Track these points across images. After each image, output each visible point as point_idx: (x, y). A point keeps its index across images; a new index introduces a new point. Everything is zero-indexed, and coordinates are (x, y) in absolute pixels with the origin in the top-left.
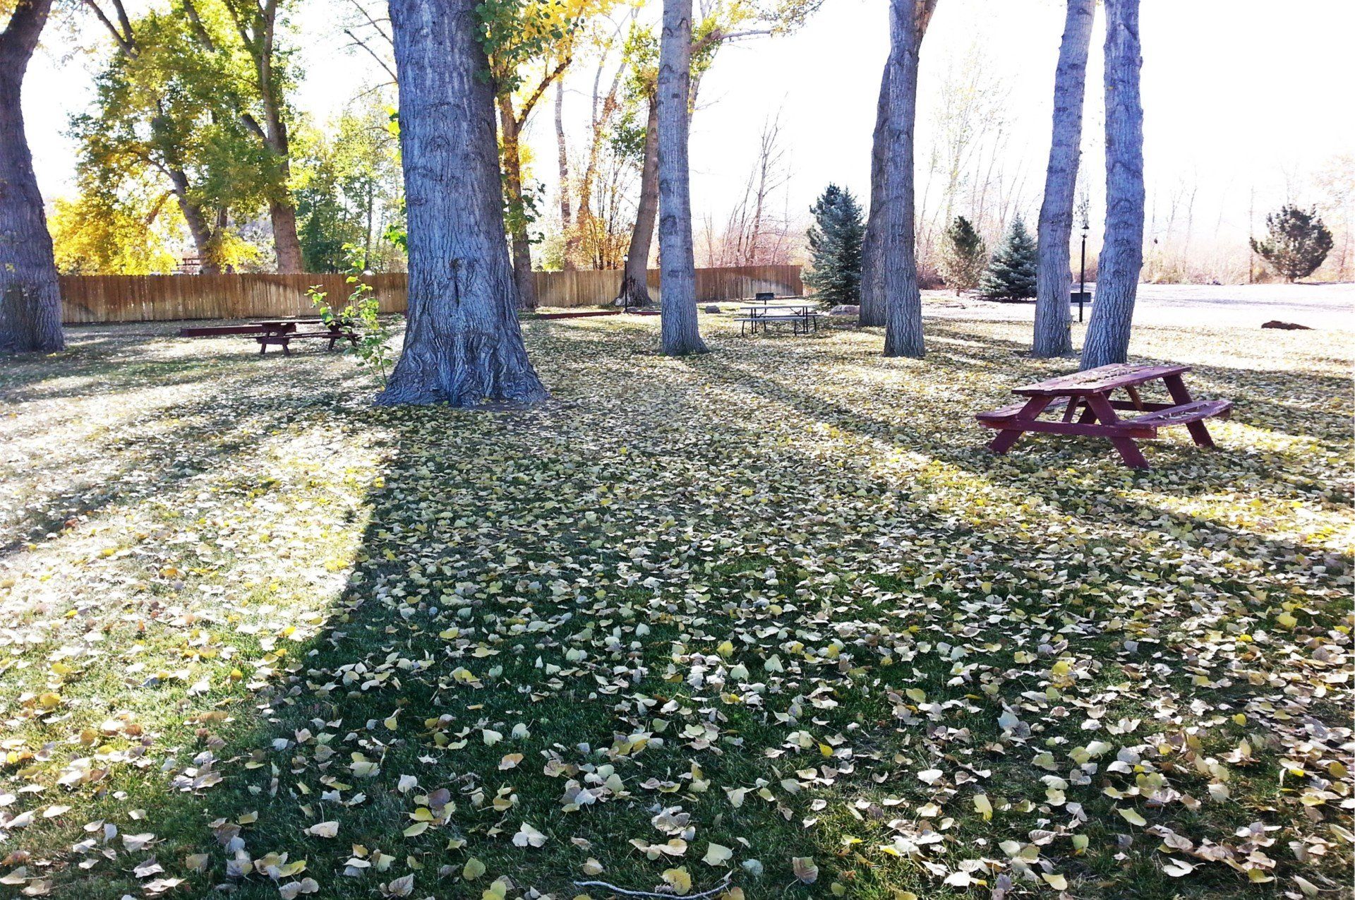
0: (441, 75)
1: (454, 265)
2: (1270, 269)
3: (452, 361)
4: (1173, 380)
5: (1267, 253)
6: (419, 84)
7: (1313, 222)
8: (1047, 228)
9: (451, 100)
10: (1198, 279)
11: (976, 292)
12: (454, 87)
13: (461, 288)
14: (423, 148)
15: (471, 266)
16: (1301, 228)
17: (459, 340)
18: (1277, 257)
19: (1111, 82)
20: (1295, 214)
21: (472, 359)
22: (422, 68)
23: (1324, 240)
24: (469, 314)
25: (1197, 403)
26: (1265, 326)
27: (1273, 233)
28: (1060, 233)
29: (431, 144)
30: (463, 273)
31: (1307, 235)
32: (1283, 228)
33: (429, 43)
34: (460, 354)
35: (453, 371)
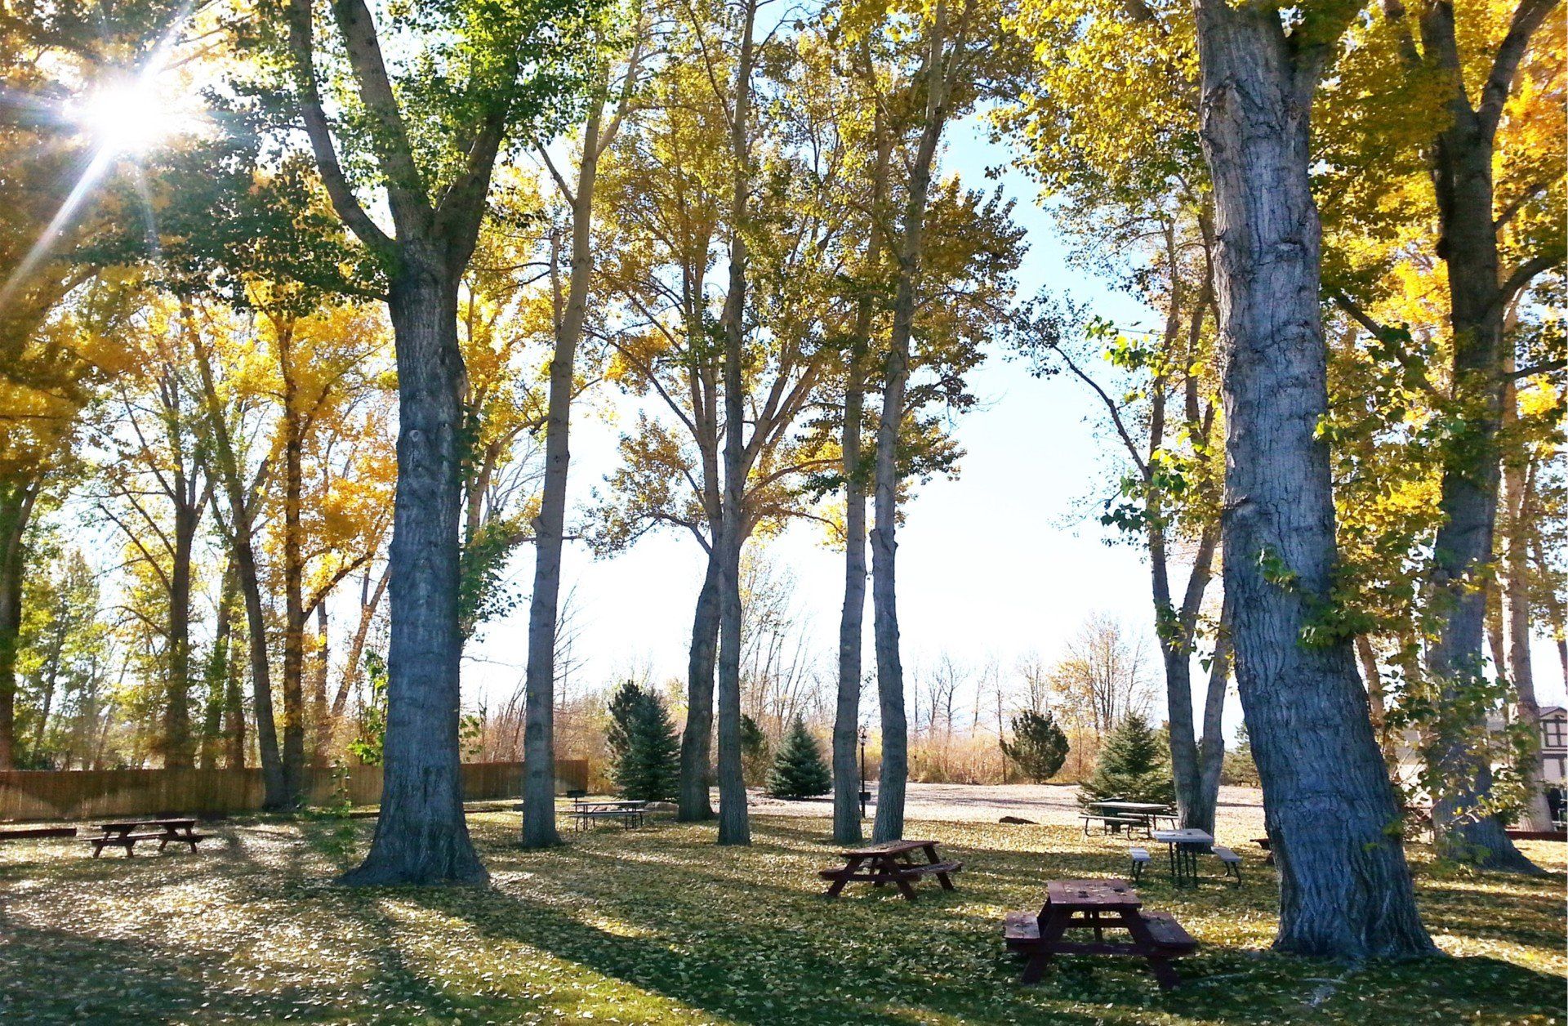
0: (430, 632)
1: (427, 772)
2: (1019, 768)
3: (417, 849)
4: (929, 847)
5: (1015, 754)
6: (412, 637)
7: (1051, 727)
8: (840, 742)
9: (436, 650)
10: (959, 779)
11: (761, 790)
12: (438, 640)
13: (430, 789)
14: (411, 684)
15: (439, 773)
16: (1041, 733)
17: (425, 831)
18: (1025, 759)
19: (879, 647)
20: (1036, 718)
21: (433, 846)
22: (416, 627)
23: (1061, 743)
24: (435, 811)
25: (943, 863)
26: (1002, 820)
27: (1018, 736)
28: (849, 746)
29: (415, 682)
30: (433, 777)
31: (1048, 738)
32: (1026, 731)
33: (423, 611)
34: (424, 842)
35: (417, 854)
